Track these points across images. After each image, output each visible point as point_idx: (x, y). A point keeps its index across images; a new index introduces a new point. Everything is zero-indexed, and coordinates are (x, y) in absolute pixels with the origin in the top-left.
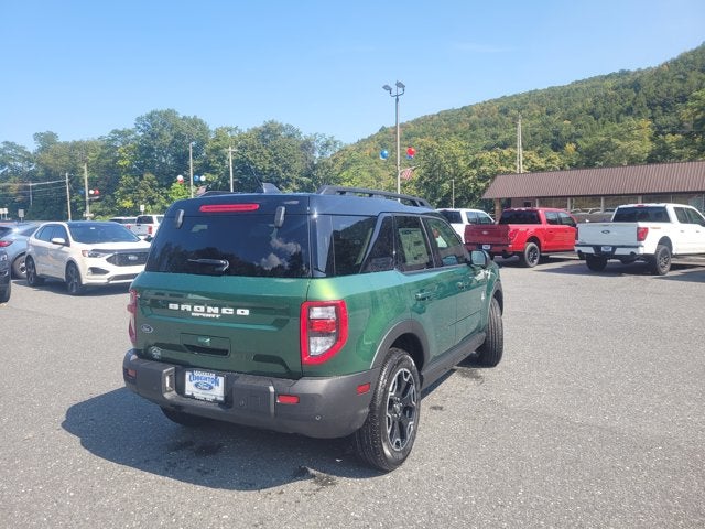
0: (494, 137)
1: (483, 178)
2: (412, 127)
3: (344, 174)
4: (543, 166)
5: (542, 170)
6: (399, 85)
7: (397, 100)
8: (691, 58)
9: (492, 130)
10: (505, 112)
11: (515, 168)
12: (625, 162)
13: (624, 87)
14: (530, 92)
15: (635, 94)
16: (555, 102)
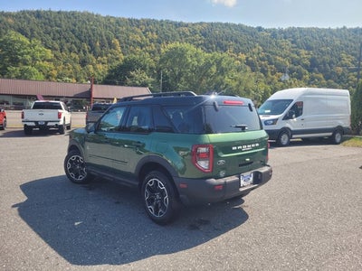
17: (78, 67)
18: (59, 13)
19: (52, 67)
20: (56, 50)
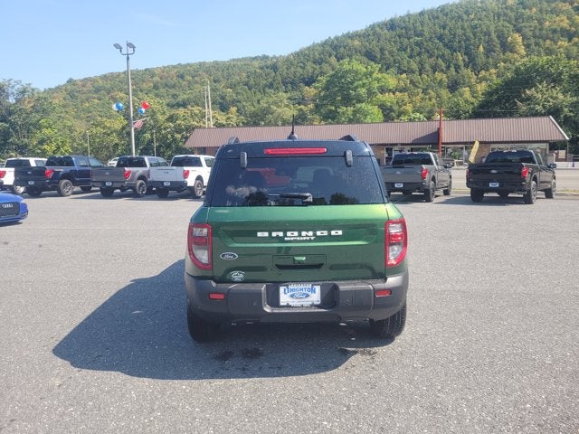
0: (174, 96)
1: (178, 130)
2: (101, 83)
3: (42, 121)
4: (224, 123)
5: (224, 125)
6: (130, 45)
7: (128, 58)
8: (307, 52)
9: (172, 91)
10: (182, 77)
11: (204, 123)
12: (280, 123)
13: (267, 68)
14: (200, 63)
15: (274, 74)
16: (219, 73)
17: (445, 93)
18: (422, 14)
19: (407, 99)
20: (413, 72)
